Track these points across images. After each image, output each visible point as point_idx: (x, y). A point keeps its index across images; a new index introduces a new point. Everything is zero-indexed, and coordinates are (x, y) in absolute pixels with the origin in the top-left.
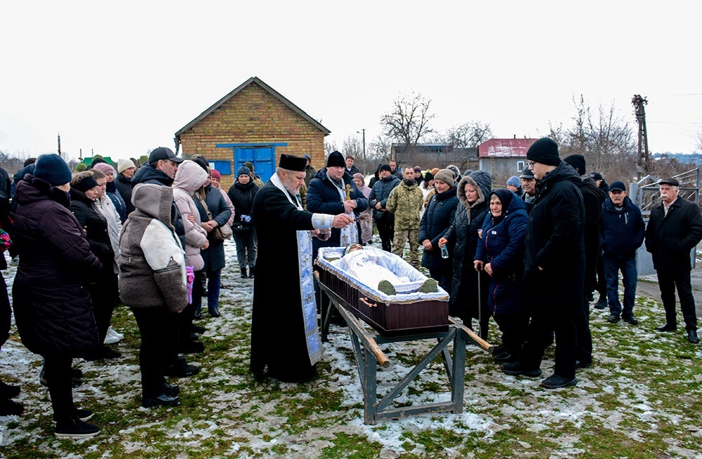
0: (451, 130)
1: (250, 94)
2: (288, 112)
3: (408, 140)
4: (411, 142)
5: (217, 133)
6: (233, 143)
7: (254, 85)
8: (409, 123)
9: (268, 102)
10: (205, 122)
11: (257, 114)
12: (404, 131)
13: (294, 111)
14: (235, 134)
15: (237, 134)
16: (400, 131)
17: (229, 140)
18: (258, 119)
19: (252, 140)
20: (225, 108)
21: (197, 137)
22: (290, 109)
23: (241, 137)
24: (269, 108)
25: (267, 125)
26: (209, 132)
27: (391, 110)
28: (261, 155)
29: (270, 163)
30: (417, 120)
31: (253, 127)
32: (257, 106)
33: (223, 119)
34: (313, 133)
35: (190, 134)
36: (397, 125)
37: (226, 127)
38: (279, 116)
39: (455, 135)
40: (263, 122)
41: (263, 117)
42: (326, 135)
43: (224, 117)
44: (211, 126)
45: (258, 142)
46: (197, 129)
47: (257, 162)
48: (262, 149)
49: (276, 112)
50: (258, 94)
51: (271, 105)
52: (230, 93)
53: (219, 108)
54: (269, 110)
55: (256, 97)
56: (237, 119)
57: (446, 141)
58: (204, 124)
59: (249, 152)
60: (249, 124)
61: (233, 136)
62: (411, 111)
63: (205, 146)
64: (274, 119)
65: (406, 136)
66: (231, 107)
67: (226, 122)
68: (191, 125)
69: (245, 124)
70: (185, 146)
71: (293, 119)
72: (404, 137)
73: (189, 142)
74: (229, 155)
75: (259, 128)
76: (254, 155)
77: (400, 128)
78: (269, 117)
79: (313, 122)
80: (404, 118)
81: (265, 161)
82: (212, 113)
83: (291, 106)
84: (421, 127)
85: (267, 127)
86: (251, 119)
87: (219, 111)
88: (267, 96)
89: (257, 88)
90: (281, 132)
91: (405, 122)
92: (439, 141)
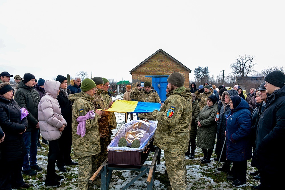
0: (264, 71)
1: (159, 56)
2: (174, 63)
3: (243, 75)
4: (244, 76)
5: (146, 71)
6: (152, 75)
7: (161, 52)
8: (243, 67)
9: (166, 59)
10: (141, 67)
11: (161, 64)
12: (241, 71)
13: (176, 62)
14: (152, 72)
15: (153, 72)
16: (239, 71)
17: (150, 74)
18: (162, 66)
19: (160, 74)
20: (149, 62)
21: (138, 73)
22: (175, 62)
23: (155, 73)
24: (167, 61)
25: (165, 68)
26: (143, 71)
27: (235, 62)
28: (163, 80)
29: (166, 83)
30: (247, 66)
31: (160, 69)
32: (162, 61)
33: (148, 66)
34: (184, 71)
35: (135, 72)
36: (238, 68)
37: (149, 69)
38: (170, 65)
39: (266, 73)
40: (164, 67)
41: (164, 65)
42: (190, 72)
43: (149, 65)
44: (144, 68)
45: (162, 75)
46: (138, 70)
47: (161, 83)
48: (163, 78)
49: (169, 63)
50: (162, 56)
51: (167, 60)
52: (151, 56)
53: (147, 61)
54: (166, 62)
55: (161, 57)
56: (153, 66)
57: (262, 75)
58: (141, 68)
59: (158, 79)
60: (158, 68)
61: (152, 73)
62: (245, 63)
63: (141, 76)
64: (169, 66)
65: (242, 73)
66: (151, 61)
67: (149, 67)
68: (136, 68)
69: (157, 68)
70: (133, 76)
71: (176, 66)
72: (241, 74)
73: (135, 75)
74: (150, 80)
75: (162, 69)
76: (160, 80)
77: (240, 70)
78: (166, 65)
79: (184, 67)
80: (242, 66)
81: (165, 83)
82: (144, 64)
83: (175, 61)
84: (249, 69)
85: (165, 69)
86: (159, 66)
87: (147, 63)
88: (165, 57)
89: (162, 54)
90: (171, 71)
91: (242, 67)
92: (259, 75)
